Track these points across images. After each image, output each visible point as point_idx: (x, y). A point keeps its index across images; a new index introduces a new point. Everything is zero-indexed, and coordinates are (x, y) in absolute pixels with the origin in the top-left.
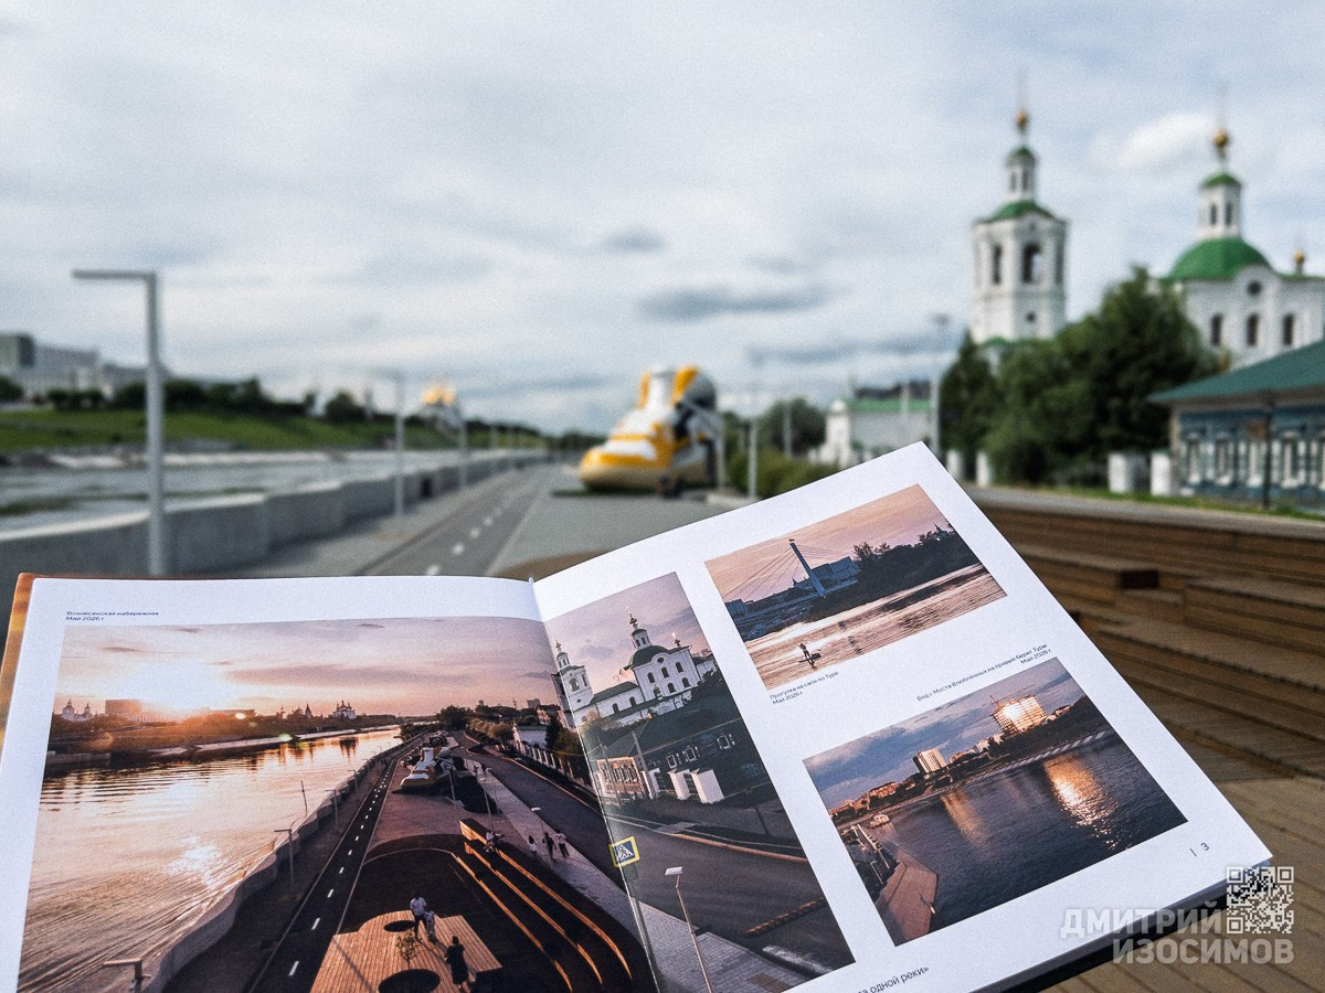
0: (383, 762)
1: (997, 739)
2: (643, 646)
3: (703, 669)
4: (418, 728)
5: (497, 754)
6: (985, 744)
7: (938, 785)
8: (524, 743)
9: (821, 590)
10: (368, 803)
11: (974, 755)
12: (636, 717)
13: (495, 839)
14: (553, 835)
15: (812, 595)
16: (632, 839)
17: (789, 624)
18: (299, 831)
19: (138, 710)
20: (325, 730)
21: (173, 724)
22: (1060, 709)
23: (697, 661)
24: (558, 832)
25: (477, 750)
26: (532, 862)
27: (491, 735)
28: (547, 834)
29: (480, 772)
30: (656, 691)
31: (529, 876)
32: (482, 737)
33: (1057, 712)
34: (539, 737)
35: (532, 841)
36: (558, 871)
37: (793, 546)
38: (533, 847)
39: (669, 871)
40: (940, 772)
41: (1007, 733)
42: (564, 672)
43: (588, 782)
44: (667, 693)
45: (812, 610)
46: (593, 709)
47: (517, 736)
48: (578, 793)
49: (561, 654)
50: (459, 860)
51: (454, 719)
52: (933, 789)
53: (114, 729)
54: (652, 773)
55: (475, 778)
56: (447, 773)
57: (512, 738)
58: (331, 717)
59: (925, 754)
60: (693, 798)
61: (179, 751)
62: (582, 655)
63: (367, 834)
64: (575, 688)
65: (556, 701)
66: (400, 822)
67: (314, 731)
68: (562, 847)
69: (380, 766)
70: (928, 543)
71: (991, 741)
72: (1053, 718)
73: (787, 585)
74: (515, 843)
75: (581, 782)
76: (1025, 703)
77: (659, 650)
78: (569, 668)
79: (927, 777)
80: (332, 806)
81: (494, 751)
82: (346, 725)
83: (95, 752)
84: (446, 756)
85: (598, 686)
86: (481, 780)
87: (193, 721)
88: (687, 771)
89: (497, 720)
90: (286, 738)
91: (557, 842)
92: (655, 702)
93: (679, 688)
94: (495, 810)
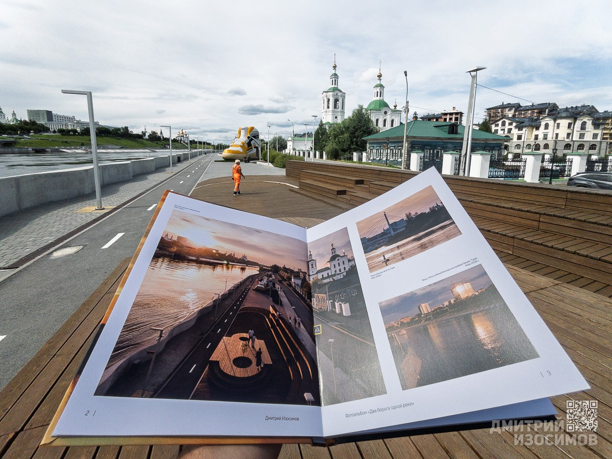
0: (252, 278)
1: (452, 302)
2: (334, 254)
3: (351, 264)
4: (264, 269)
5: (286, 285)
6: (446, 303)
7: (426, 320)
8: (294, 283)
9: (392, 232)
10: (244, 292)
11: (442, 308)
12: (328, 280)
13: (279, 315)
14: (297, 318)
15: (389, 235)
16: (320, 325)
17: (380, 247)
18: (222, 295)
19: (186, 241)
20: (237, 263)
21: (195, 249)
22: (481, 289)
23: (349, 261)
24: (299, 317)
25: (280, 281)
26: (288, 326)
27: (285, 277)
28: (295, 317)
29: (280, 289)
30: (335, 271)
31: (287, 331)
32: (282, 277)
33: (479, 291)
34: (299, 282)
35: (290, 319)
36: (296, 332)
37: (385, 214)
38: (290, 321)
39: (330, 340)
40: (428, 314)
41: (457, 299)
42: (310, 261)
43: (311, 301)
44: (338, 272)
45: (388, 241)
46: (316, 275)
47: (293, 280)
48: (306, 304)
49: (311, 255)
50: (267, 320)
51: (275, 269)
52: (425, 321)
53: (178, 246)
54: (330, 301)
55: (277, 291)
56: (270, 287)
57: (291, 280)
58: (240, 259)
59: (422, 305)
60: (341, 314)
61: (194, 258)
62: (316, 256)
63: (241, 302)
64: (312, 267)
65: (306, 271)
66: (253, 301)
67: (234, 262)
68: (299, 323)
69: (250, 279)
70: (433, 210)
71: (450, 302)
72: (477, 293)
73: (381, 231)
74: (285, 318)
75: (309, 301)
76: (465, 285)
77: (338, 256)
78: (312, 260)
79: (423, 316)
80: (233, 289)
81: (285, 283)
82: (244, 263)
83: (170, 252)
84: (271, 281)
85: (319, 267)
86: (279, 292)
87: (200, 249)
88: (341, 303)
89: (288, 273)
90: (225, 262)
91: (298, 321)
92: (335, 275)
93: (343, 270)
94: (281, 304)
